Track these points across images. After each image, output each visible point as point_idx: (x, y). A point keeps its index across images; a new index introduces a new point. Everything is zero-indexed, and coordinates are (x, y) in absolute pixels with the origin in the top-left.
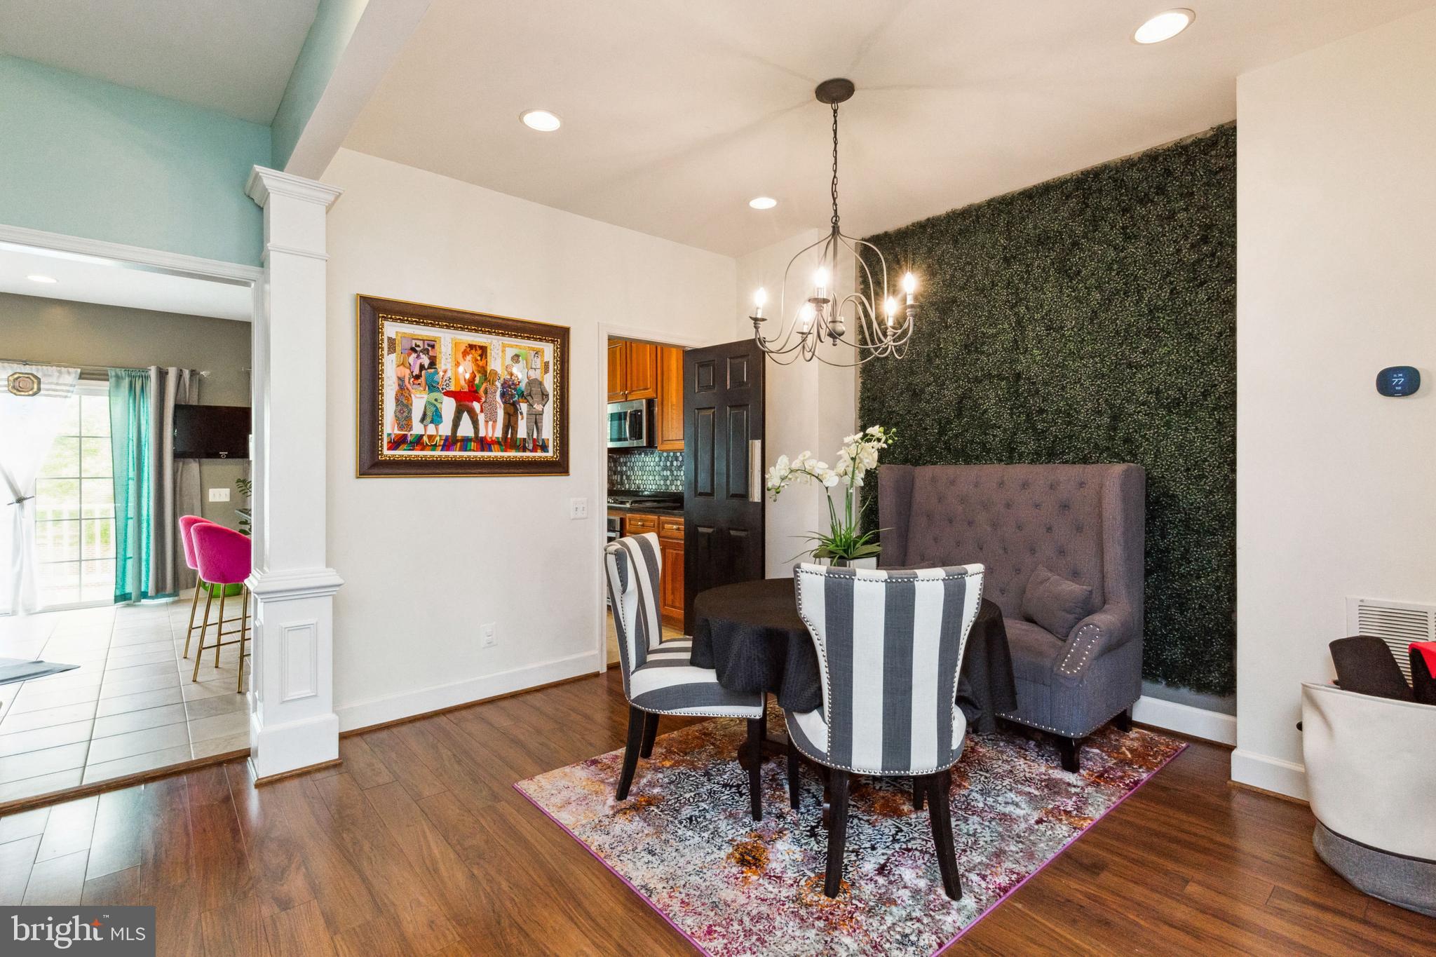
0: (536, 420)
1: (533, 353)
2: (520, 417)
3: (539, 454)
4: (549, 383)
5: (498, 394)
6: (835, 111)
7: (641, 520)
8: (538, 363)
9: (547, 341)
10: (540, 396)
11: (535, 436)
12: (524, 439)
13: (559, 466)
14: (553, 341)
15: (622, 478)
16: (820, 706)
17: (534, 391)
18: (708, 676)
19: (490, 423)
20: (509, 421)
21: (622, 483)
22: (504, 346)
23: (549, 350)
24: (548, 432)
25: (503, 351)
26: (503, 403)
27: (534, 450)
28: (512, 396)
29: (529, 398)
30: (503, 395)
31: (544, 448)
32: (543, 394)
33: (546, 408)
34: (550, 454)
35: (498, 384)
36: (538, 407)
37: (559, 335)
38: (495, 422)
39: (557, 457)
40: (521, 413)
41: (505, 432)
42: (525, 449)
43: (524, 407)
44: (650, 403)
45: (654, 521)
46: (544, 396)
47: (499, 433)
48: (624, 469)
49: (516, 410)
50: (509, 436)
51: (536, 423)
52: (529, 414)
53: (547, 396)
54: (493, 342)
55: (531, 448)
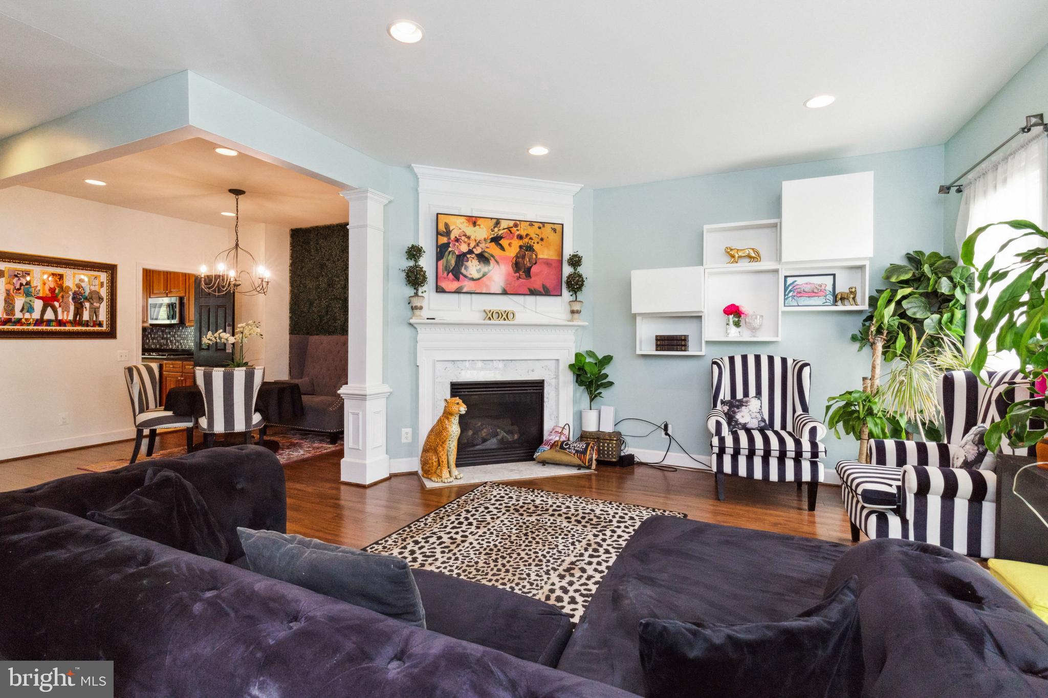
0: (95, 311)
1: (93, 278)
2: (85, 309)
3: (97, 328)
4: (104, 292)
5: (71, 298)
6: (237, 199)
7: (172, 364)
8: (97, 282)
9: (103, 272)
10: (98, 299)
11: (95, 319)
12: (88, 321)
13: (111, 334)
14: (106, 272)
15: (167, 342)
16: (205, 415)
17: (95, 297)
18: (170, 413)
19: (65, 313)
20: (78, 311)
21: (167, 345)
22: (75, 274)
23: (103, 277)
24: (103, 316)
25: (74, 276)
26: (74, 303)
27: (94, 326)
28: (79, 299)
29: (91, 300)
30: (73, 299)
31: (100, 325)
32: (100, 298)
33: (101, 305)
34: (104, 328)
35: (71, 293)
36: (96, 305)
37: (111, 269)
38: (68, 312)
39: (108, 330)
40: (86, 308)
41: (75, 315)
42: (87, 326)
43: (87, 305)
44: (181, 299)
45: (180, 364)
46: (100, 299)
47: (71, 317)
48: (169, 336)
49: (82, 306)
50: (78, 319)
51: (95, 312)
52: (90, 308)
53: (103, 299)
54: (67, 272)
55: (92, 324)
